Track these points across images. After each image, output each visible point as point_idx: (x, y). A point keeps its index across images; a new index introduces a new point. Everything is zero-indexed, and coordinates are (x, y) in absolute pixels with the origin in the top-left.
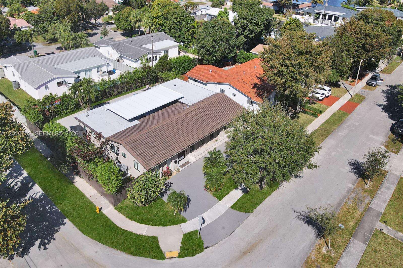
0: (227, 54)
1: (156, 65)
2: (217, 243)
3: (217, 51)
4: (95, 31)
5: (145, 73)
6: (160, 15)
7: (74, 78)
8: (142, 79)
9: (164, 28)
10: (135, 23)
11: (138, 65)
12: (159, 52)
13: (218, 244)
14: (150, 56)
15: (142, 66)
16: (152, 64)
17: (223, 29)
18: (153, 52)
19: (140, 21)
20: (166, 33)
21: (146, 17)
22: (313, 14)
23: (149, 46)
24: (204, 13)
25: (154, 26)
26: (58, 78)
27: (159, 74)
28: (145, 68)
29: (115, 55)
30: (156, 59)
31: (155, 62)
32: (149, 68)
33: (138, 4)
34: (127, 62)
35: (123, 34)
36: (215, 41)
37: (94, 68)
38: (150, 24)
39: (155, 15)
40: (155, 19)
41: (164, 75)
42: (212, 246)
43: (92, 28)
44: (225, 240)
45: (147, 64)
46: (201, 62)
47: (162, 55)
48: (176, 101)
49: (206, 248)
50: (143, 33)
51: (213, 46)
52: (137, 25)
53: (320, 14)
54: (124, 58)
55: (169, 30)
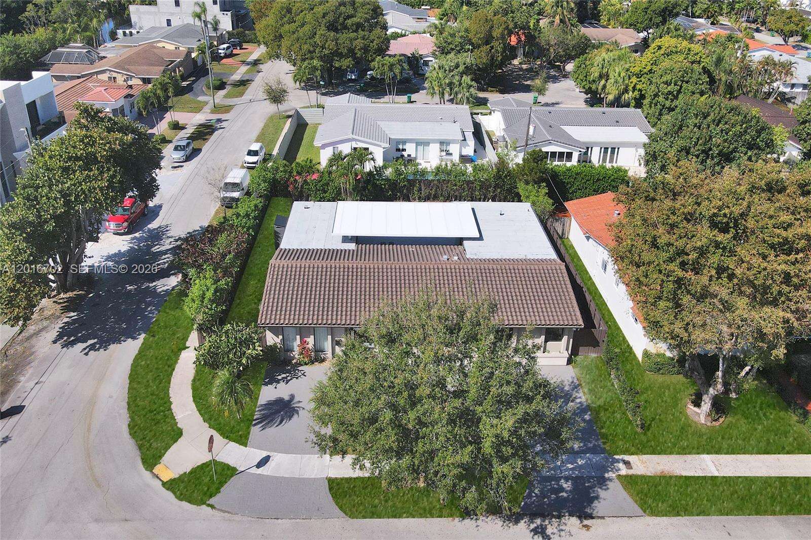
2: (229, 512)
7: (384, 148)
13: (229, 515)
14: (553, 148)
19: (608, 77)
21: (618, 70)
25: (631, 94)
26: (354, 140)
37: (434, 141)
39: (636, 70)
42: (218, 510)
44: (245, 519)
49: (209, 505)
52: (601, 84)
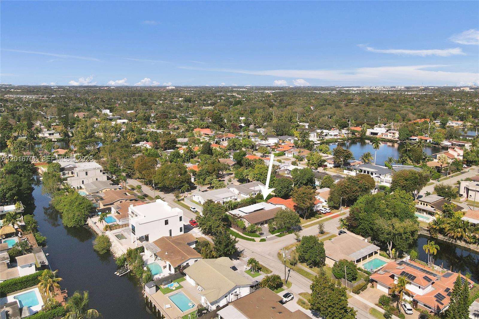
0: (288, 193)
1: (256, 197)
3: (283, 192)
4: (223, 179)
5: (251, 200)
6: (258, 173)
8: (250, 202)
9: (260, 179)
10: (246, 176)
11: (248, 197)
12: (257, 191)
14: (253, 193)
15: (249, 197)
16: (254, 196)
17: (286, 182)
18: (254, 191)
19: (248, 175)
20: (261, 182)
21: (251, 174)
22: (358, 170)
23: (252, 188)
24: (285, 168)
25: (255, 178)
27: (257, 200)
28: (251, 198)
29: (237, 192)
30: (255, 194)
31: (255, 196)
32: (252, 198)
33: (246, 163)
34: (242, 195)
35: (238, 181)
36: (282, 187)
38: (253, 177)
39: (256, 173)
40: (256, 175)
41: (259, 200)
43: (221, 177)
45: (252, 196)
46: (276, 196)
47: (258, 193)
48: (262, 209)
50: (249, 181)
51: (281, 190)
52: (246, 177)
53: (362, 170)
54: (241, 193)
55: (263, 180)
